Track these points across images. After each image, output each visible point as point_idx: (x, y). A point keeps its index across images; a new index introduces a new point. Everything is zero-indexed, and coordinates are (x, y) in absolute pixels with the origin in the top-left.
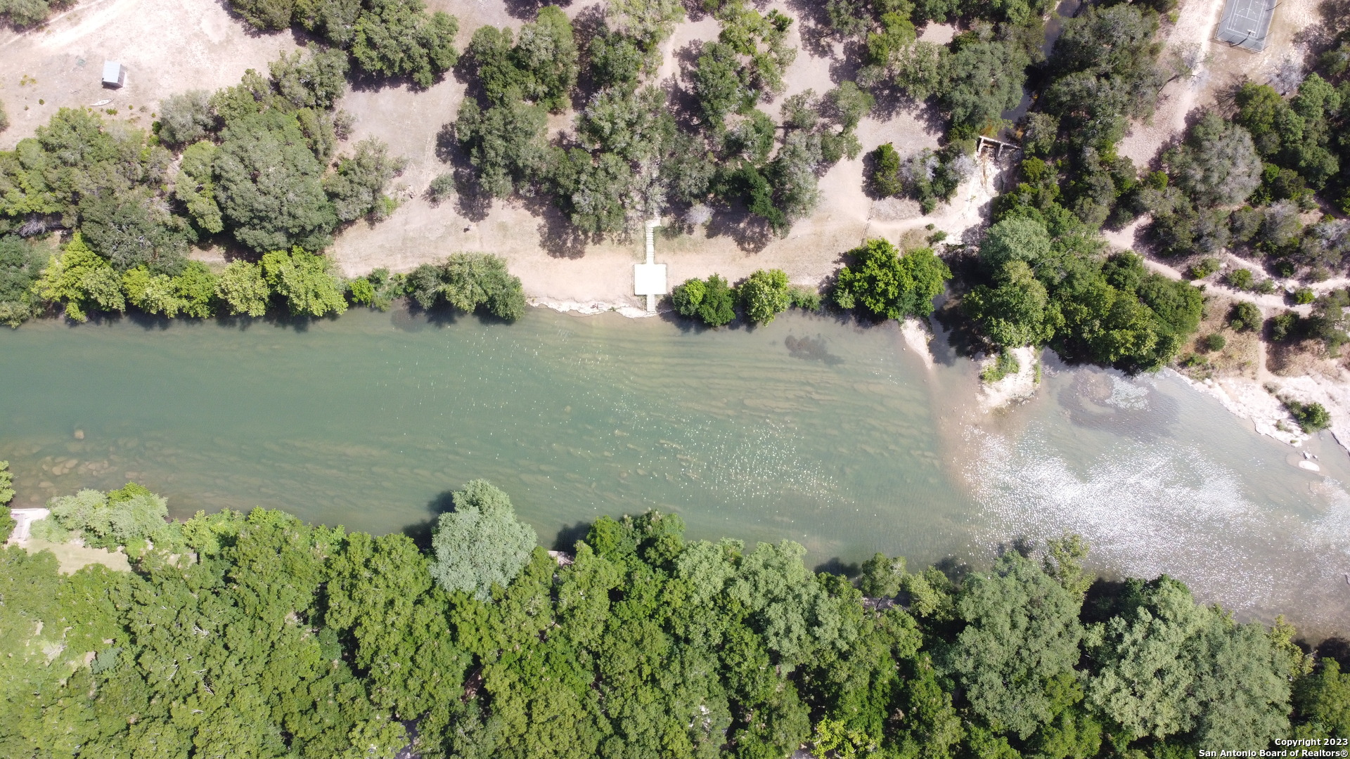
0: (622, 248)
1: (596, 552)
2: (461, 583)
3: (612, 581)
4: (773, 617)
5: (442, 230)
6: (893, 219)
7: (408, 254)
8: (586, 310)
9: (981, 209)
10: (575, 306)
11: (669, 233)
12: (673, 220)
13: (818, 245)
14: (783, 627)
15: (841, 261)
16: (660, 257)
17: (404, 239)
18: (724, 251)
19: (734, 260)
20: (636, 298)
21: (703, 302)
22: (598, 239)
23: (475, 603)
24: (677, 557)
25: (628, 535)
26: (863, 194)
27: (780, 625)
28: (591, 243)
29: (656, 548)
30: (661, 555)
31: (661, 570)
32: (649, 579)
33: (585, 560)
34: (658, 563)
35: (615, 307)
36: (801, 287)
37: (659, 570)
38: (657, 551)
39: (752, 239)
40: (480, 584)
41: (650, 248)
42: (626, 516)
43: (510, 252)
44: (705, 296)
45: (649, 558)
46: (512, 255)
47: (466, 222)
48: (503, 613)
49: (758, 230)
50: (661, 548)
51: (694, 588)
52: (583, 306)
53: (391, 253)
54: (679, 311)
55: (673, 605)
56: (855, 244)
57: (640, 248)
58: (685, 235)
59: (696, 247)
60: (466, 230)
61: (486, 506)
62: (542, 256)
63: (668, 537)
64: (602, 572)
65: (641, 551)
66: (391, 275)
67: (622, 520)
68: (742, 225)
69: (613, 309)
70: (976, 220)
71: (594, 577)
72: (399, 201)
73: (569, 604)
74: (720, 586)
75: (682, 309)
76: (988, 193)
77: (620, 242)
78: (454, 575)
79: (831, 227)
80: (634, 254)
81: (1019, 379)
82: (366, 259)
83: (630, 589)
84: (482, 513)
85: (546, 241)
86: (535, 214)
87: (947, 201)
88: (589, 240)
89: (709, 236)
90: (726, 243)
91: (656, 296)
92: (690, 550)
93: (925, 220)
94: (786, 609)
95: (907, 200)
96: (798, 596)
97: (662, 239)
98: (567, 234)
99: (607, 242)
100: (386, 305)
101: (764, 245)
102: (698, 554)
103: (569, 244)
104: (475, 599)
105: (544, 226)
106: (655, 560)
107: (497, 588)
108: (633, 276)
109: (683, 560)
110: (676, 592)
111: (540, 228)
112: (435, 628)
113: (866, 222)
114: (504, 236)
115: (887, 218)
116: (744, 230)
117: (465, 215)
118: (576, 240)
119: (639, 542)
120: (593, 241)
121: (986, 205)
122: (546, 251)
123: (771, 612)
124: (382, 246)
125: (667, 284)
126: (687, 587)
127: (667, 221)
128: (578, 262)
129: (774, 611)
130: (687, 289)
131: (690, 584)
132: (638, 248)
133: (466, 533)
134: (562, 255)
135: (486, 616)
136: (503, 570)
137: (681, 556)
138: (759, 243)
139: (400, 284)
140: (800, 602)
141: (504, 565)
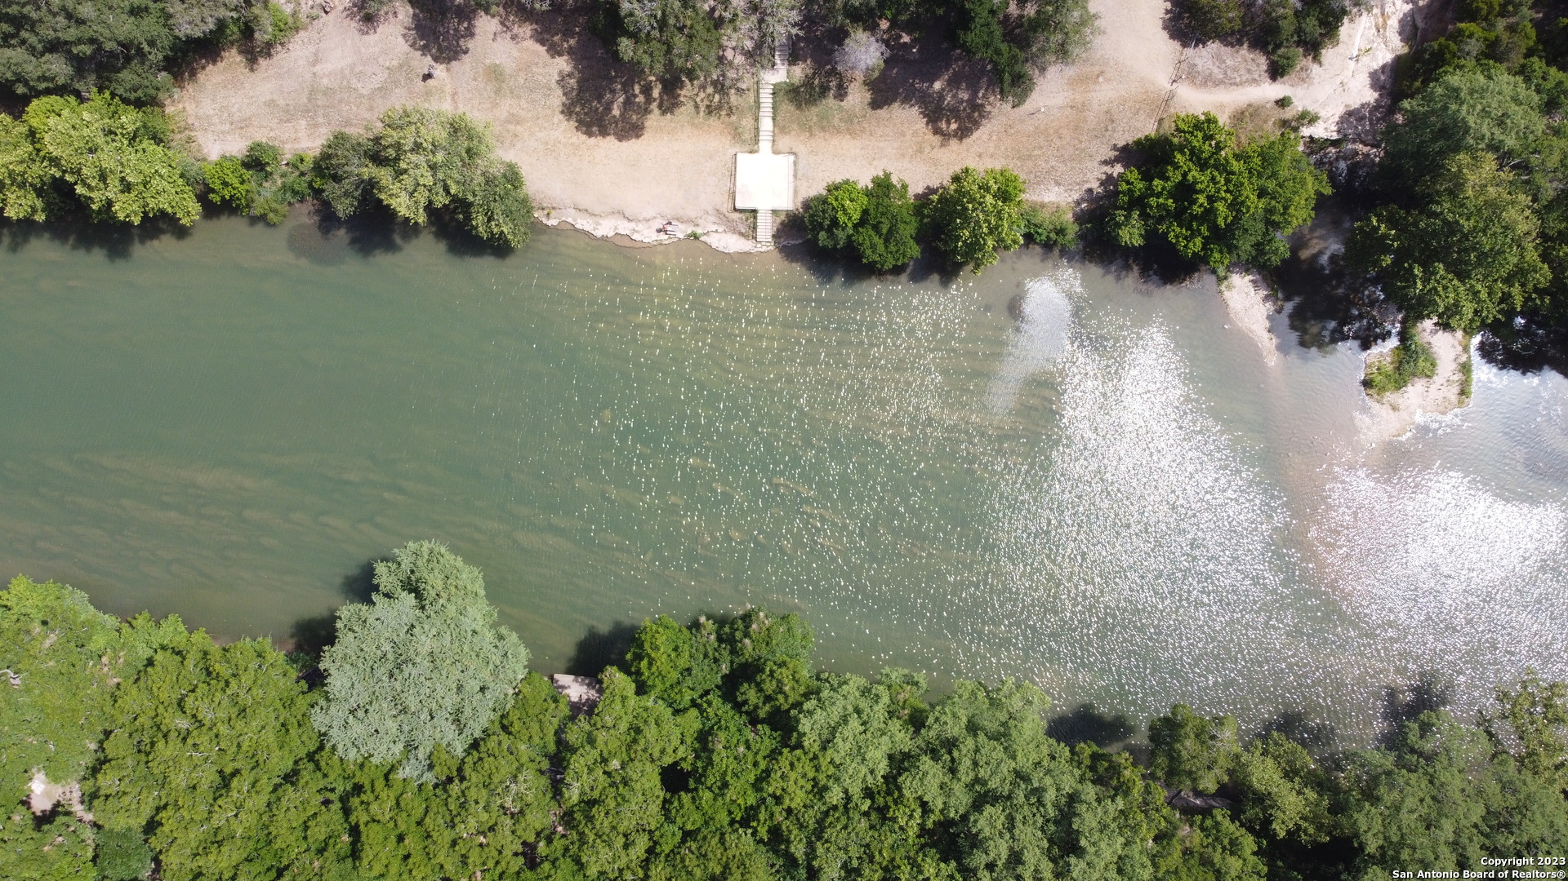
0: (713, 121)
1: (641, 689)
2: (371, 745)
3: (670, 750)
4: (987, 832)
5: (382, 76)
6: (1218, 83)
7: (321, 120)
8: (647, 235)
9: (1373, 76)
10: (624, 228)
11: (799, 96)
12: (810, 72)
13: (1077, 128)
14: (1004, 855)
15: (1117, 160)
16: (785, 142)
17: (313, 92)
18: (903, 134)
19: (920, 151)
20: (736, 216)
21: (862, 222)
22: (670, 104)
23: (397, 788)
24: (797, 705)
25: (706, 656)
26: (1165, 35)
27: (1000, 849)
28: (657, 111)
29: (758, 685)
30: (768, 699)
31: (767, 728)
32: (742, 749)
33: (618, 706)
34: (762, 714)
35: (699, 231)
36: (1043, 206)
37: (763, 729)
38: (761, 690)
39: (954, 113)
40: (410, 747)
41: (766, 124)
42: (703, 619)
43: (508, 121)
44: (865, 212)
45: (745, 702)
46: (511, 127)
47: (425, 62)
48: (452, 807)
49: (966, 97)
50: (769, 687)
51: (832, 770)
52: (640, 227)
53: (288, 115)
54: (816, 239)
55: (787, 802)
56: (1146, 128)
57: (747, 123)
58: (830, 101)
59: (851, 125)
60: (427, 77)
61: (433, 593)
62: (564, 131)
63: (783, 664)
64: (651, 732)
65: (729, 688)
66: (288, 156)
67: (695, 626)
68: (937, 85)
69: (696, 237)
70: (1364, 94)
71: (635, 741)
72: (302, 17)
73: (582, 793)
74: (883, 767)
75: (822, 235)
76: (1388, 48)
77: (710, 110)
78: (358, 729)
79: (1104, 94)
80: (736, 135)
81: (1433, 388)
82: (243, 125)
83: (705, 769)
84: (423, 608)
85: (573, 104)
86: (554, 51)
87: (1316, 58)
88: (654, 106)
89: (876, 104)
90: (907, 118)
91: (774, 212)
92: (825, 694)
93: (1272, 91)
94: (1011, 819)
95: (1244, 51)
96: (1038, 792)
97: (787, 107)
98: (613, 91)
99: (685, 111)
100: (275, 211)
101: (977, 124)
102: (840, 703)
103: (616, 112)
104: (400, 774)
105: (570, 75)
106: (756, 707)
107: (444, 756)
108: (733, 175)
109: (810, 713)
110: (793, 775)
111: (562, 79)
112: (318, 833)
113: (1169, 87)
114: (498, 91)
115: (1208, 81)
116: (941, 96)
117: (425, 49)
118: (628, 103)
119: (725, 668)
120: (660, 107)
121: (1384, 67)
122: (573, 123)
123: (982, 823)
124: (271, 104)
125: (796, 192)
126: (817, 769)
127: (799, 72)
128: (631, 146)
129: (987, 822)
130: (831, 200)
131: (824, 762)
132: (744, 122)
133: (387, 647)
134: (604, 133)
135: (418, 812)
136: (457, 721)
137: (807, 706)
138: (967, 121)
139: (303, 174)
140: (1040, 803)
141: (459, 711)
